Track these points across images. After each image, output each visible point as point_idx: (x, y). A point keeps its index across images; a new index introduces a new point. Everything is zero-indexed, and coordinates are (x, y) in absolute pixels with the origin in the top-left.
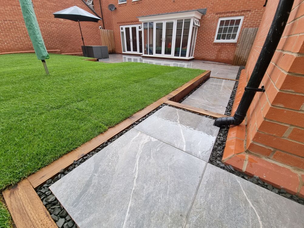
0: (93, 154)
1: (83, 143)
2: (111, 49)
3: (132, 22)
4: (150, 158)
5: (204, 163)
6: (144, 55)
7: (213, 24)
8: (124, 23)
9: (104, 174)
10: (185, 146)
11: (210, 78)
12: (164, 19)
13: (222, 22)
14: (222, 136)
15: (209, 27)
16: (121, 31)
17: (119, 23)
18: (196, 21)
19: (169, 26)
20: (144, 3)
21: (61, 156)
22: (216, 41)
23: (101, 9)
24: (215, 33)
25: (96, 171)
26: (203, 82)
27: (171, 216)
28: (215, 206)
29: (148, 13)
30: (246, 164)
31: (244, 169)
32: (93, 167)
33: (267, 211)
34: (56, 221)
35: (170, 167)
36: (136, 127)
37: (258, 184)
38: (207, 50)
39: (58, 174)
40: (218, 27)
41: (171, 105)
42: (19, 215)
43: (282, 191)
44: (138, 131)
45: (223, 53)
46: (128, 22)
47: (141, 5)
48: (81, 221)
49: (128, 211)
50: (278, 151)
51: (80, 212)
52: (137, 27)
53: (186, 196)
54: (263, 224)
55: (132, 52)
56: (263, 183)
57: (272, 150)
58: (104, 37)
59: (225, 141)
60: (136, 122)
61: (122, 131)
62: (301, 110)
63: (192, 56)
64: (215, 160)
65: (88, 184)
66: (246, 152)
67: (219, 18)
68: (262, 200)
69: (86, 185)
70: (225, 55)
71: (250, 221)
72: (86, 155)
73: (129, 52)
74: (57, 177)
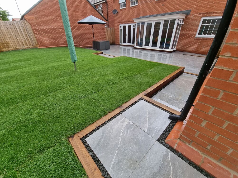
0: (101, 127)
1: (97, 120)
2: (112, 42)
3: (129, 21)
4: (127, 133)
5: (154, 141)
6: (135, 47)
7: (196, 22)
8: (122, 23)
9: (106, 138)
10: (147, 129)
11: (183, 73)
12: (153, 21)
13: (204, 21)
14: (171, 126)
15: (192, 25)
16: (120, 28)
17: (120, 22)
18: (180, 21)
19: (157, 25)
20: (139, 7)
21: (88, 126)
22: (197, 36)
23: (107, 12)
24: (197, 30)
25: (103, 135)
26: (176, 77)
27: (132, 161)
28: (153, 161)
29: (141, 15)
30: (176, 145)
31: (175, 148)
32: (101, 133)
33: (178, 169)
34: (89, 153)
35: (137, 139)
36: (123, 114)
37: (179, 156)
38: (189, 43)
39: (88, 134)
40: (200, 24)
41: (145, 100)
42: (76, 149)
43: (191, 163)
44: (123, 116)
45: (204, 46)
46: (126, 22)
47: (136, 9)
48: (98, 155)
49: (115, 155)
50: (194, 142)
51: (97, 151)
52: (132, 25)
53: (141, 154)
54: (172, 174)
55: (127, 44)
56: (182, 157)
57: (191, 141)
58: (108, 33)
59: (171, 130)
60: (123, 110)
61: (115, 116)
62: (201, 125)
63: (174, 48)
64: (161, 140)
65: (100, 141)
66: (179, 139)
67: (202, 17)
68: (178, 164)
69: (99, 141)
70: (205, 48)
71: (167, 171)
72: (98, 127)
73: (124, 44)
74: (87, 135)
